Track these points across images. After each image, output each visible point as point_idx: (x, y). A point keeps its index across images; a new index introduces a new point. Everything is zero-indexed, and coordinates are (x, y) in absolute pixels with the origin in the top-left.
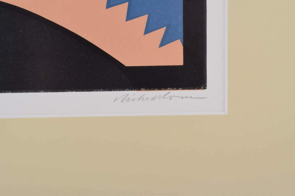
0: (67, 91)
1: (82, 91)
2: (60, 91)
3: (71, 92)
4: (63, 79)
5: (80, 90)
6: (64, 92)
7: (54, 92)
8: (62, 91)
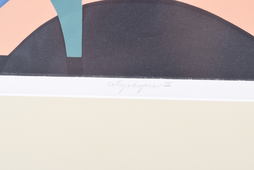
0: (238, 80)
1: (250, 80)
2: (232, 80)
3: (241, 81)
4: (236, 70)
5: (248, 80)
6: (235, 80)
7: (227, 80)
8: (234, 80)
